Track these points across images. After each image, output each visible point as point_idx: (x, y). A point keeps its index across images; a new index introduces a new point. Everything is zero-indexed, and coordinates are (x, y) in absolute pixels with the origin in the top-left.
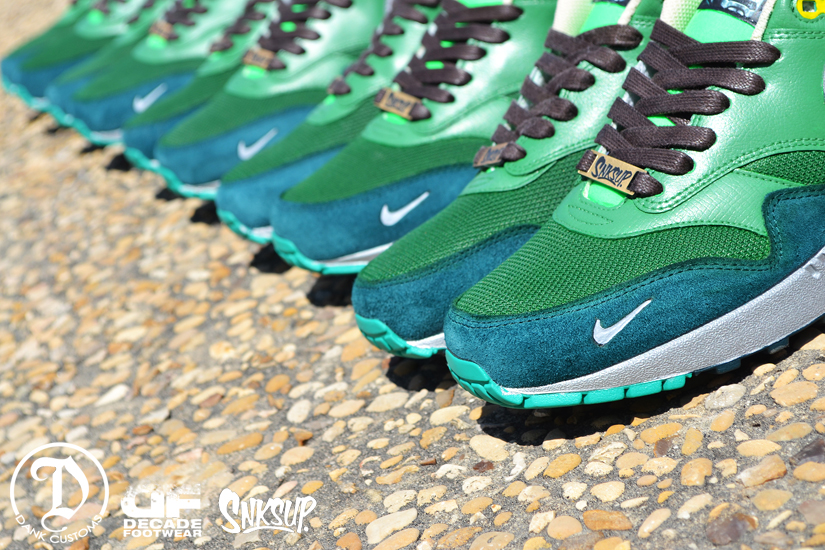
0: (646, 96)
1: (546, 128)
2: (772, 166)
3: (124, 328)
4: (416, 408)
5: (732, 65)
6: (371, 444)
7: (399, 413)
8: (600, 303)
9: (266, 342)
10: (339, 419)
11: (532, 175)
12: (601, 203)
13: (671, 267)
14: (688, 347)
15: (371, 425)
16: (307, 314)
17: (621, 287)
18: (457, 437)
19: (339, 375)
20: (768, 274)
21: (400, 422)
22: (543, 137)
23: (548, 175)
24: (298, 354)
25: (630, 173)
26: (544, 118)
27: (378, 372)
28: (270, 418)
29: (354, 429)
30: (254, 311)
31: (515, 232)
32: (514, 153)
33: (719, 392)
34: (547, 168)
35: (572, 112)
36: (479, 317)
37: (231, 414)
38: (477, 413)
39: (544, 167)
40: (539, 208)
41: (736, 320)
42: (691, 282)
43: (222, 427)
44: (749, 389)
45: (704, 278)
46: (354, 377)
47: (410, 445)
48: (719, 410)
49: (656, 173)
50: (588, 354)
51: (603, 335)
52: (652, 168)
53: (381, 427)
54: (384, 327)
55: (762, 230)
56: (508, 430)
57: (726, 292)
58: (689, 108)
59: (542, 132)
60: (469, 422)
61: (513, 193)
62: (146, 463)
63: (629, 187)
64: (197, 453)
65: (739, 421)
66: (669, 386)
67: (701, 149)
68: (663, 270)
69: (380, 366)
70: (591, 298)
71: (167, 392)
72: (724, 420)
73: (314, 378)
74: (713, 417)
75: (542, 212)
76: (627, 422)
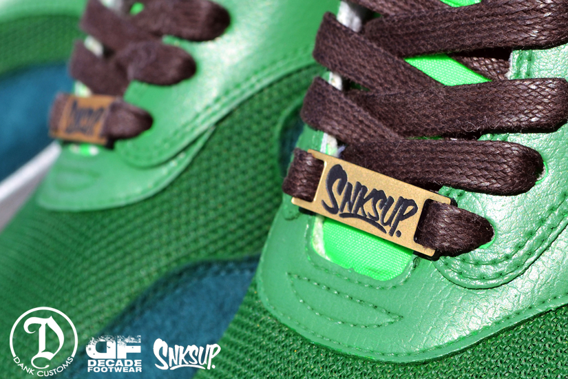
1: (177, 62)
11: (173, 163)
12: (360, 270)
22: (176, 81)
23: (205, 154)
25: (412, 202)
26: (168, 40)
31: (171, 285)
32: (126, 123)
34: (200, 144)
39: (194, 142)
40: (206, 225)
49: (469, 194)
52: (457, 186)
58: (501, 38)
59: (172, 73)
61: (148, 205)
63: (419, 237)
75: (214, 231)
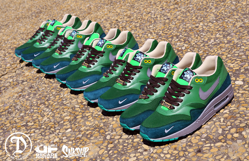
0: (171, 92)
2: (191, 105)
3: (65, 116)
4: (130, 138)
5: (185, 89)
6: (124, 145)
7: (127, 139)
8: (166, 126)
9: (97, 122)
10: (117, 139)
11: (150, 101)
12: (165, 110)
13: (176, 121)
14: (179, 133)
15: (123, 141)
16: (103, 117)
17: (169, 124)
18: (140, 144)
19: (114, 131)
20: (191, 122)
21: (128, 141)
22: (152, 95)
24: (104, 125)
25: (170, 105)
26: (152, 92)
27: (121, 131)
28: (103, 138)
29: (120, 141)
30: (92, 115)
32: (147, 97)
33: (183, 140)
34: (153, 100)
35: (157, 91)
36: (147, 128)
37: (95, 137)
38: (142, 140)
41: (186, 129)
42: (179, 123)
43: (94, 139)
44: (187, 140)
45: (181, 123)
46: (117, 131)
47: (131, 145)
48: (183, 143)
49: (174, 106)
50: (164, 134)
51: (166, 131)
53: (125, 141)
54: (126, 125)
55: (190, 116)
56: (148, 144)
57: (185, 125)
58: (178, 96)
60: (141, 142)
62: (82, 145)
64: (91, 144)
65: (187, 145)
66: (176, 139)
67: (180, 102)
68: (175, 121)
69: (121, 129)
70: (164, 126)
71: (80, 131)
72: (184, 145)
73: (109, 131)
74: (182, 144)
76: (169, 144)
